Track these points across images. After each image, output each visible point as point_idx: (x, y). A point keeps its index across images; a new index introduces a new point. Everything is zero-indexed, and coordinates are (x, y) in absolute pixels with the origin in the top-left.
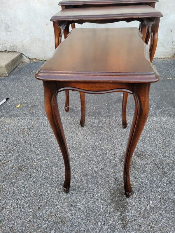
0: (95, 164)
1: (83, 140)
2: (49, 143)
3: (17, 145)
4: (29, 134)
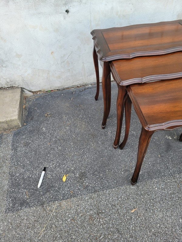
4: (102, 223)
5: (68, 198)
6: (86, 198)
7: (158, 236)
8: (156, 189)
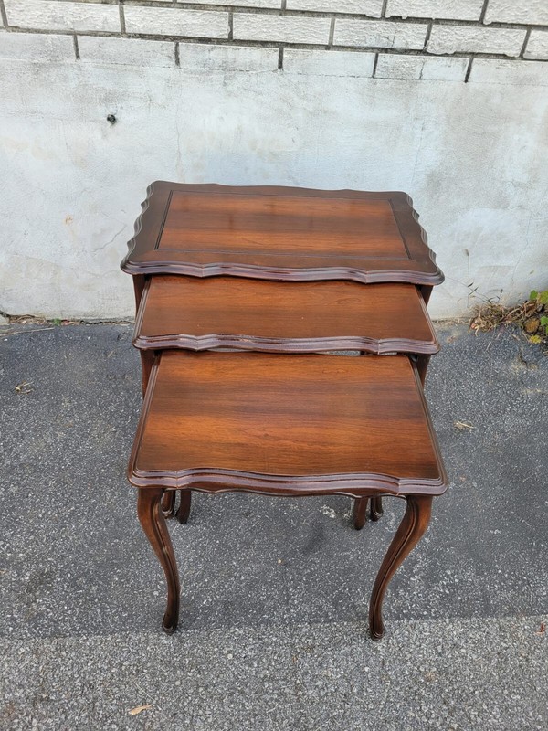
8: (230, 656)
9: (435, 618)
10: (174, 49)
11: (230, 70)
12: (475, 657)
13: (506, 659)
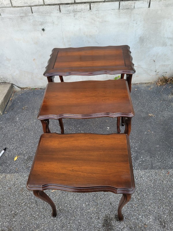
0: (83, 230)
1: (73, 202)
2: (45, 205)
3: (19, 208)
4: (28, 194)
5: (12, 173)
6: (25, 175)
7: (62, 212)
9: (136, 170)
10: (59, 8)
11: (75, 12)
12: (147, 180)
13: (156, 181)
